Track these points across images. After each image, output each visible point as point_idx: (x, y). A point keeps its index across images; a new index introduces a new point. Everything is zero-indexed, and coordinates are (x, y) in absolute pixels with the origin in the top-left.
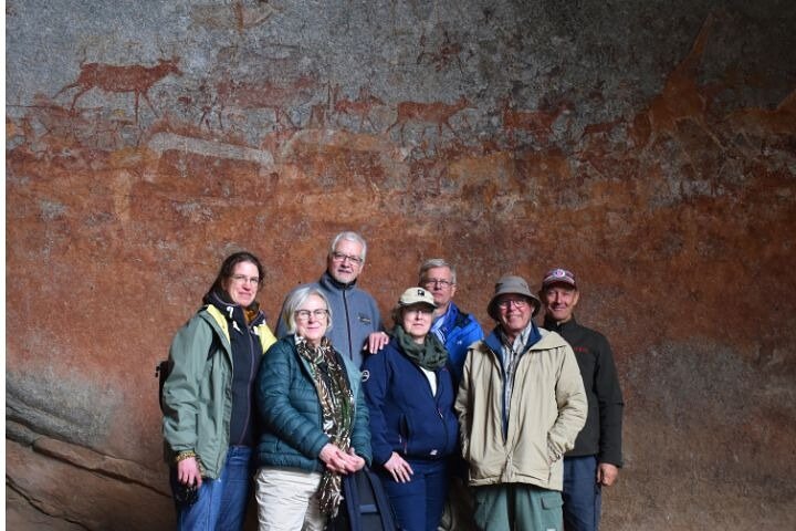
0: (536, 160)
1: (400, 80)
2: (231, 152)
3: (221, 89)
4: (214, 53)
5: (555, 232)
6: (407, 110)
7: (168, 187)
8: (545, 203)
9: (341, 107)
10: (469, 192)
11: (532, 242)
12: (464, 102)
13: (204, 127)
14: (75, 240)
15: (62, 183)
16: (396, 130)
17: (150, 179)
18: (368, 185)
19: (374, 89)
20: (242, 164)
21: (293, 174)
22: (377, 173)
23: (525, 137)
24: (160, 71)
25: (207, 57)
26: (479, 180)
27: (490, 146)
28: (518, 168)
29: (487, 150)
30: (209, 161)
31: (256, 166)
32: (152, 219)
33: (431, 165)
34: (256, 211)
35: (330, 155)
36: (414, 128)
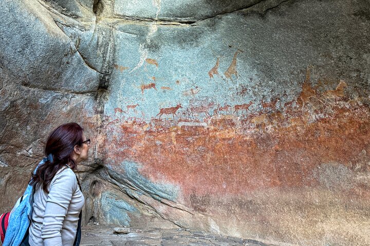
0: (274, 115)
1: (234, 100)
2: (197, 124)
3: (192, 109)
4: (188, 101)
5: (283, 134)
6: (237, 107)
7: (184, 134)
8: (279, 126)
9: (221, 109)
10: (258, 126)
11: (278, 138)
12: (251, 103)
13: (189, 119)
14: (165, 150)
15: (160, 136)
16: (236, 112)
17: (179, 133)
18: (231, 128)
19: (228, 103)
20: (200, 127)
21: (212, 127)
22: (233, 124)
23: (269, 109)
24: (177, 108)
25: (187, 102)
26: (260, 123)
27: (261, 113)
28: (269, 118)
29: (260, 114)
30: (192, 127)
31: (203, 127)
32: (181, 143)
33: (246, 120)
34: (205, 138)
35: (221, 121)
36: (240, 111)
